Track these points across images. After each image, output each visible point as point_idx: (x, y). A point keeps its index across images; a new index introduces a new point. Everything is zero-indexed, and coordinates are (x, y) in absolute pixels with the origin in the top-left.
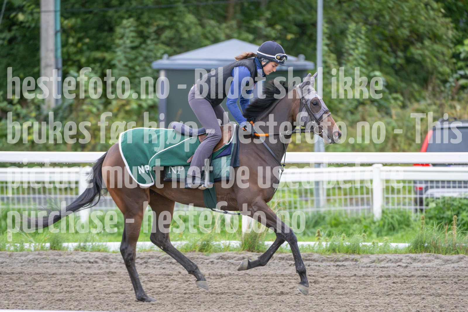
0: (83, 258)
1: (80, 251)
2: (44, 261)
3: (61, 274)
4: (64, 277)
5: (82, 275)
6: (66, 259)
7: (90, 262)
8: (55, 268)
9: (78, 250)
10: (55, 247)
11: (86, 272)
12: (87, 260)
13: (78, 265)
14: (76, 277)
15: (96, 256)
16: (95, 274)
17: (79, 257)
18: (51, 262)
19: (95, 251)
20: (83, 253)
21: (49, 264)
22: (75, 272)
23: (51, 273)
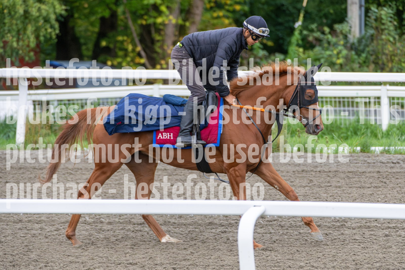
0: (387, 159)
1: (385, 154)
2: (355, 162)
3: (370, 172)
4: (372, 175)
5: (387, 173)
6: (374, 160)
7: (393, 163)
8: (364, 168)
9: (384, 153)
10: (364, 150)
11: (390, 171)
12: (390, 161)
13: (384, 165)
14: (382, 175)
15: (398, 158)
16: (397, 172)
17: (384, 159)
18: (361, 162)
19: (397, 154)
20: (387, 155)
21: (360, 164)
22: (381, 171)
23: (362, 172)
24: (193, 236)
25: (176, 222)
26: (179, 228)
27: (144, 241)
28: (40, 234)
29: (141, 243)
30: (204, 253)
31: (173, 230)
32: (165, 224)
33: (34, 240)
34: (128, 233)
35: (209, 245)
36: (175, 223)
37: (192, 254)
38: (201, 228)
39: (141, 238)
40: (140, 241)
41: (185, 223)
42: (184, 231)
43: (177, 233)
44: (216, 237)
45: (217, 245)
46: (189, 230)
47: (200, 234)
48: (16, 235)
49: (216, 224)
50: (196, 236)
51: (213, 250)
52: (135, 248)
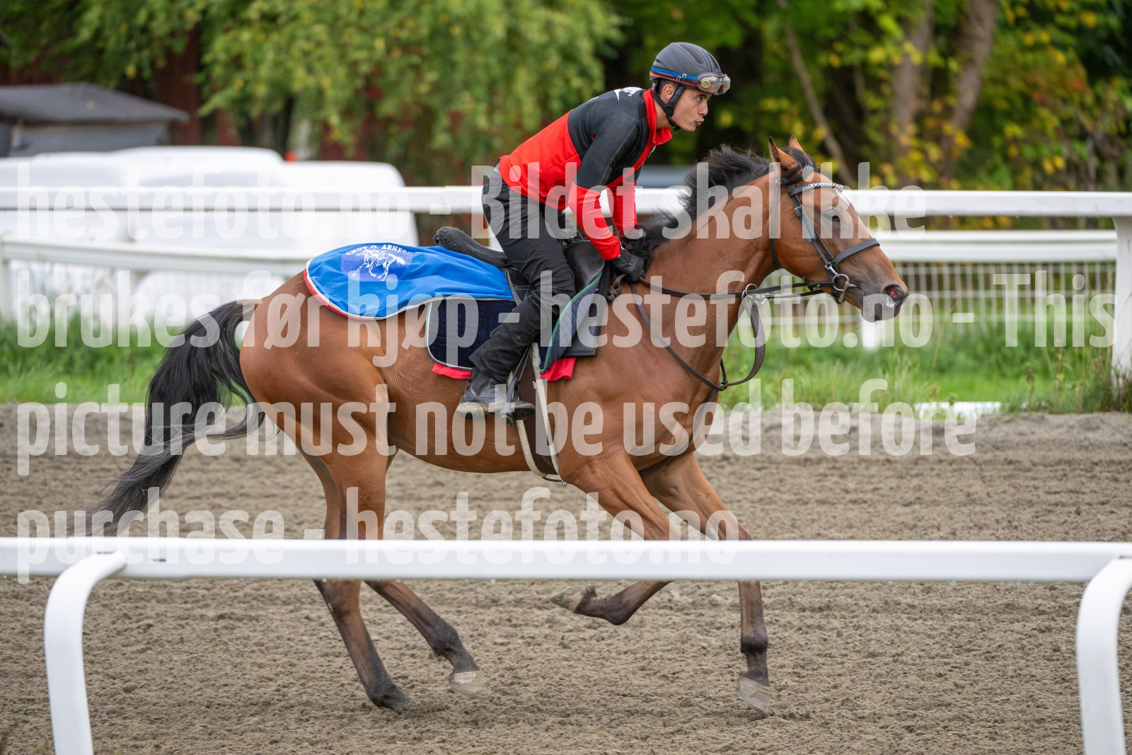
24: (963, 640)
25: (916, 603)
26: (925, 620)
27: (830, 656)
28: (546, 636)
29: (821, 660)
30: (990, 685)
31: (907, 626)
32: (885, 610)
33: (531, 654)
34: (786, 634)
35: (1005, 666)
36: (913, 607)
37: (960, 690)
38: (984, 619)
39: (821, 647)
40: (818, 655)
41: (939, 607)
42: (936, 626)
43: (918, 634)
44: (1024, 642)
45: (1027, 666)
46: (953, 624)
47: (981, 635)
48: (481, 639)
49: (1025, 609)
50: (970, 642)
51: (1015, 680)
52: (804, 673)
